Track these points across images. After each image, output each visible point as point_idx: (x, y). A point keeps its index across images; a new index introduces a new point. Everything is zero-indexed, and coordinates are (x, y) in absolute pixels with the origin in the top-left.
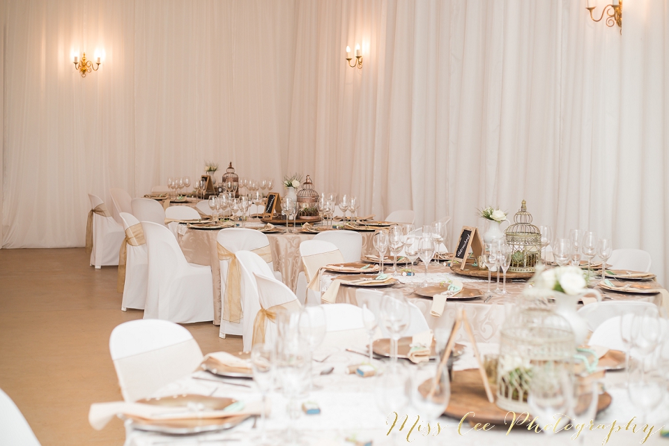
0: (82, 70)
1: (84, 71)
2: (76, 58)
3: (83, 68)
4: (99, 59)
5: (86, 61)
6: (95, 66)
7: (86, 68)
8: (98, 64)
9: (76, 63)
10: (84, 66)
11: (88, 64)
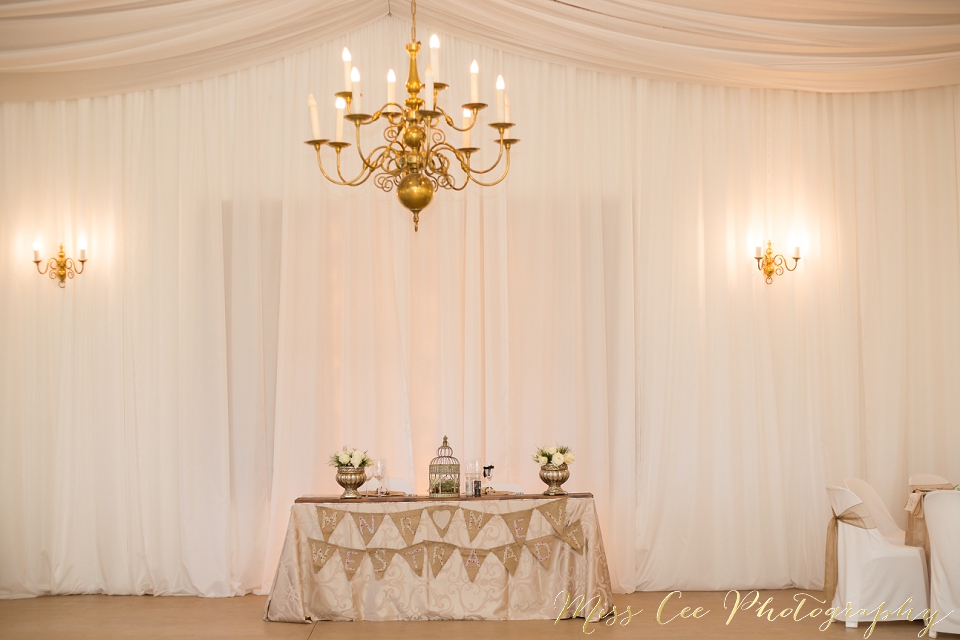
0: (765, 271)
1: (769, 274)
2: (759, 250)
3: (768, 266)
4: (798, 250)
5: (772, 256)
6: (791, 263)
7: (774, 267)
8: (797, 259)
9: (759, 259)
10: (769, 264)
11: (778, 261)
